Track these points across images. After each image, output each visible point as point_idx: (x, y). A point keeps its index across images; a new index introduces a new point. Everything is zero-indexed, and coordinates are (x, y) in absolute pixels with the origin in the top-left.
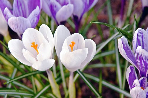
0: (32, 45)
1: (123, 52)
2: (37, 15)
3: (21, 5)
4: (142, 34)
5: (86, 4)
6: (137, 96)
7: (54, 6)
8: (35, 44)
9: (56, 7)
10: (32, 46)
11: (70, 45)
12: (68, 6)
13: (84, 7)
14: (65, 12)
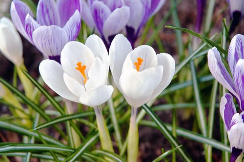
0: (78, 67)
1: (216, 70)
2: (77, 23)
3: (48, 11)
4: (241, 43)
5: (146, 7)
6: (240, 138)
7: (101, 10)
8: (82, 65)
9: (102, 12)
10: (77, 69)
11: (136, 64)
12: (123, 10)
13: (144, 13)
14: (118, 19)
